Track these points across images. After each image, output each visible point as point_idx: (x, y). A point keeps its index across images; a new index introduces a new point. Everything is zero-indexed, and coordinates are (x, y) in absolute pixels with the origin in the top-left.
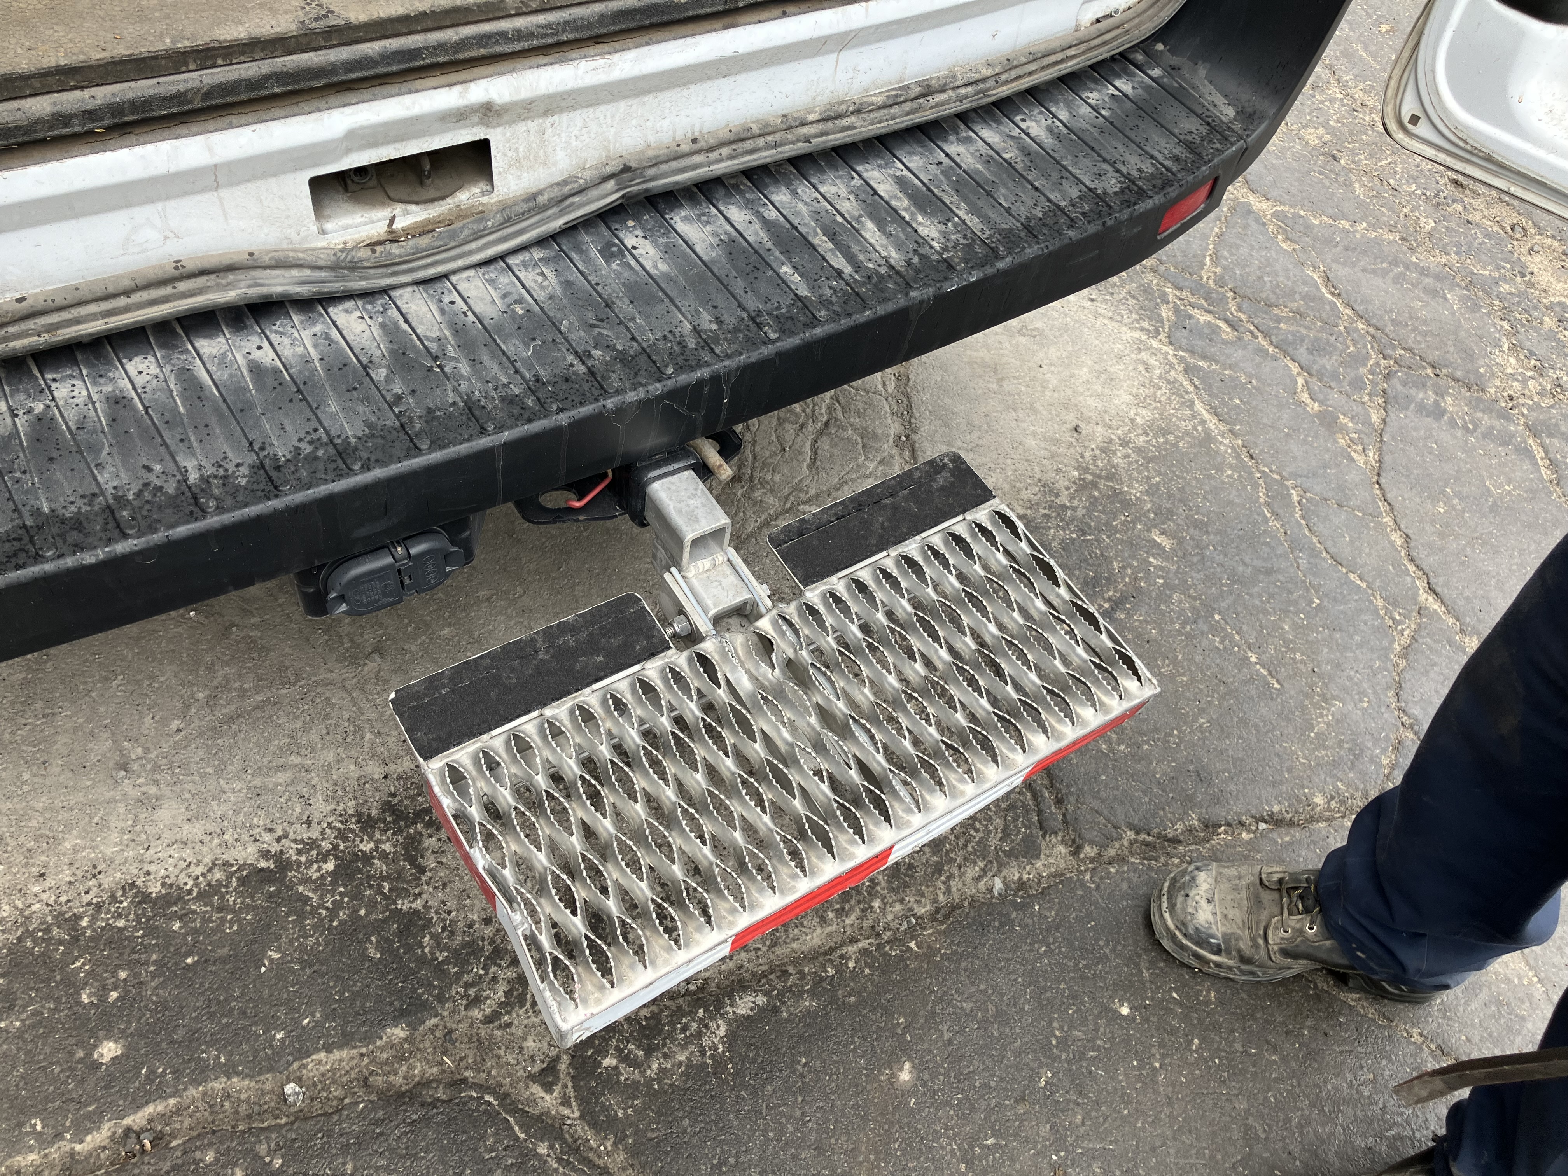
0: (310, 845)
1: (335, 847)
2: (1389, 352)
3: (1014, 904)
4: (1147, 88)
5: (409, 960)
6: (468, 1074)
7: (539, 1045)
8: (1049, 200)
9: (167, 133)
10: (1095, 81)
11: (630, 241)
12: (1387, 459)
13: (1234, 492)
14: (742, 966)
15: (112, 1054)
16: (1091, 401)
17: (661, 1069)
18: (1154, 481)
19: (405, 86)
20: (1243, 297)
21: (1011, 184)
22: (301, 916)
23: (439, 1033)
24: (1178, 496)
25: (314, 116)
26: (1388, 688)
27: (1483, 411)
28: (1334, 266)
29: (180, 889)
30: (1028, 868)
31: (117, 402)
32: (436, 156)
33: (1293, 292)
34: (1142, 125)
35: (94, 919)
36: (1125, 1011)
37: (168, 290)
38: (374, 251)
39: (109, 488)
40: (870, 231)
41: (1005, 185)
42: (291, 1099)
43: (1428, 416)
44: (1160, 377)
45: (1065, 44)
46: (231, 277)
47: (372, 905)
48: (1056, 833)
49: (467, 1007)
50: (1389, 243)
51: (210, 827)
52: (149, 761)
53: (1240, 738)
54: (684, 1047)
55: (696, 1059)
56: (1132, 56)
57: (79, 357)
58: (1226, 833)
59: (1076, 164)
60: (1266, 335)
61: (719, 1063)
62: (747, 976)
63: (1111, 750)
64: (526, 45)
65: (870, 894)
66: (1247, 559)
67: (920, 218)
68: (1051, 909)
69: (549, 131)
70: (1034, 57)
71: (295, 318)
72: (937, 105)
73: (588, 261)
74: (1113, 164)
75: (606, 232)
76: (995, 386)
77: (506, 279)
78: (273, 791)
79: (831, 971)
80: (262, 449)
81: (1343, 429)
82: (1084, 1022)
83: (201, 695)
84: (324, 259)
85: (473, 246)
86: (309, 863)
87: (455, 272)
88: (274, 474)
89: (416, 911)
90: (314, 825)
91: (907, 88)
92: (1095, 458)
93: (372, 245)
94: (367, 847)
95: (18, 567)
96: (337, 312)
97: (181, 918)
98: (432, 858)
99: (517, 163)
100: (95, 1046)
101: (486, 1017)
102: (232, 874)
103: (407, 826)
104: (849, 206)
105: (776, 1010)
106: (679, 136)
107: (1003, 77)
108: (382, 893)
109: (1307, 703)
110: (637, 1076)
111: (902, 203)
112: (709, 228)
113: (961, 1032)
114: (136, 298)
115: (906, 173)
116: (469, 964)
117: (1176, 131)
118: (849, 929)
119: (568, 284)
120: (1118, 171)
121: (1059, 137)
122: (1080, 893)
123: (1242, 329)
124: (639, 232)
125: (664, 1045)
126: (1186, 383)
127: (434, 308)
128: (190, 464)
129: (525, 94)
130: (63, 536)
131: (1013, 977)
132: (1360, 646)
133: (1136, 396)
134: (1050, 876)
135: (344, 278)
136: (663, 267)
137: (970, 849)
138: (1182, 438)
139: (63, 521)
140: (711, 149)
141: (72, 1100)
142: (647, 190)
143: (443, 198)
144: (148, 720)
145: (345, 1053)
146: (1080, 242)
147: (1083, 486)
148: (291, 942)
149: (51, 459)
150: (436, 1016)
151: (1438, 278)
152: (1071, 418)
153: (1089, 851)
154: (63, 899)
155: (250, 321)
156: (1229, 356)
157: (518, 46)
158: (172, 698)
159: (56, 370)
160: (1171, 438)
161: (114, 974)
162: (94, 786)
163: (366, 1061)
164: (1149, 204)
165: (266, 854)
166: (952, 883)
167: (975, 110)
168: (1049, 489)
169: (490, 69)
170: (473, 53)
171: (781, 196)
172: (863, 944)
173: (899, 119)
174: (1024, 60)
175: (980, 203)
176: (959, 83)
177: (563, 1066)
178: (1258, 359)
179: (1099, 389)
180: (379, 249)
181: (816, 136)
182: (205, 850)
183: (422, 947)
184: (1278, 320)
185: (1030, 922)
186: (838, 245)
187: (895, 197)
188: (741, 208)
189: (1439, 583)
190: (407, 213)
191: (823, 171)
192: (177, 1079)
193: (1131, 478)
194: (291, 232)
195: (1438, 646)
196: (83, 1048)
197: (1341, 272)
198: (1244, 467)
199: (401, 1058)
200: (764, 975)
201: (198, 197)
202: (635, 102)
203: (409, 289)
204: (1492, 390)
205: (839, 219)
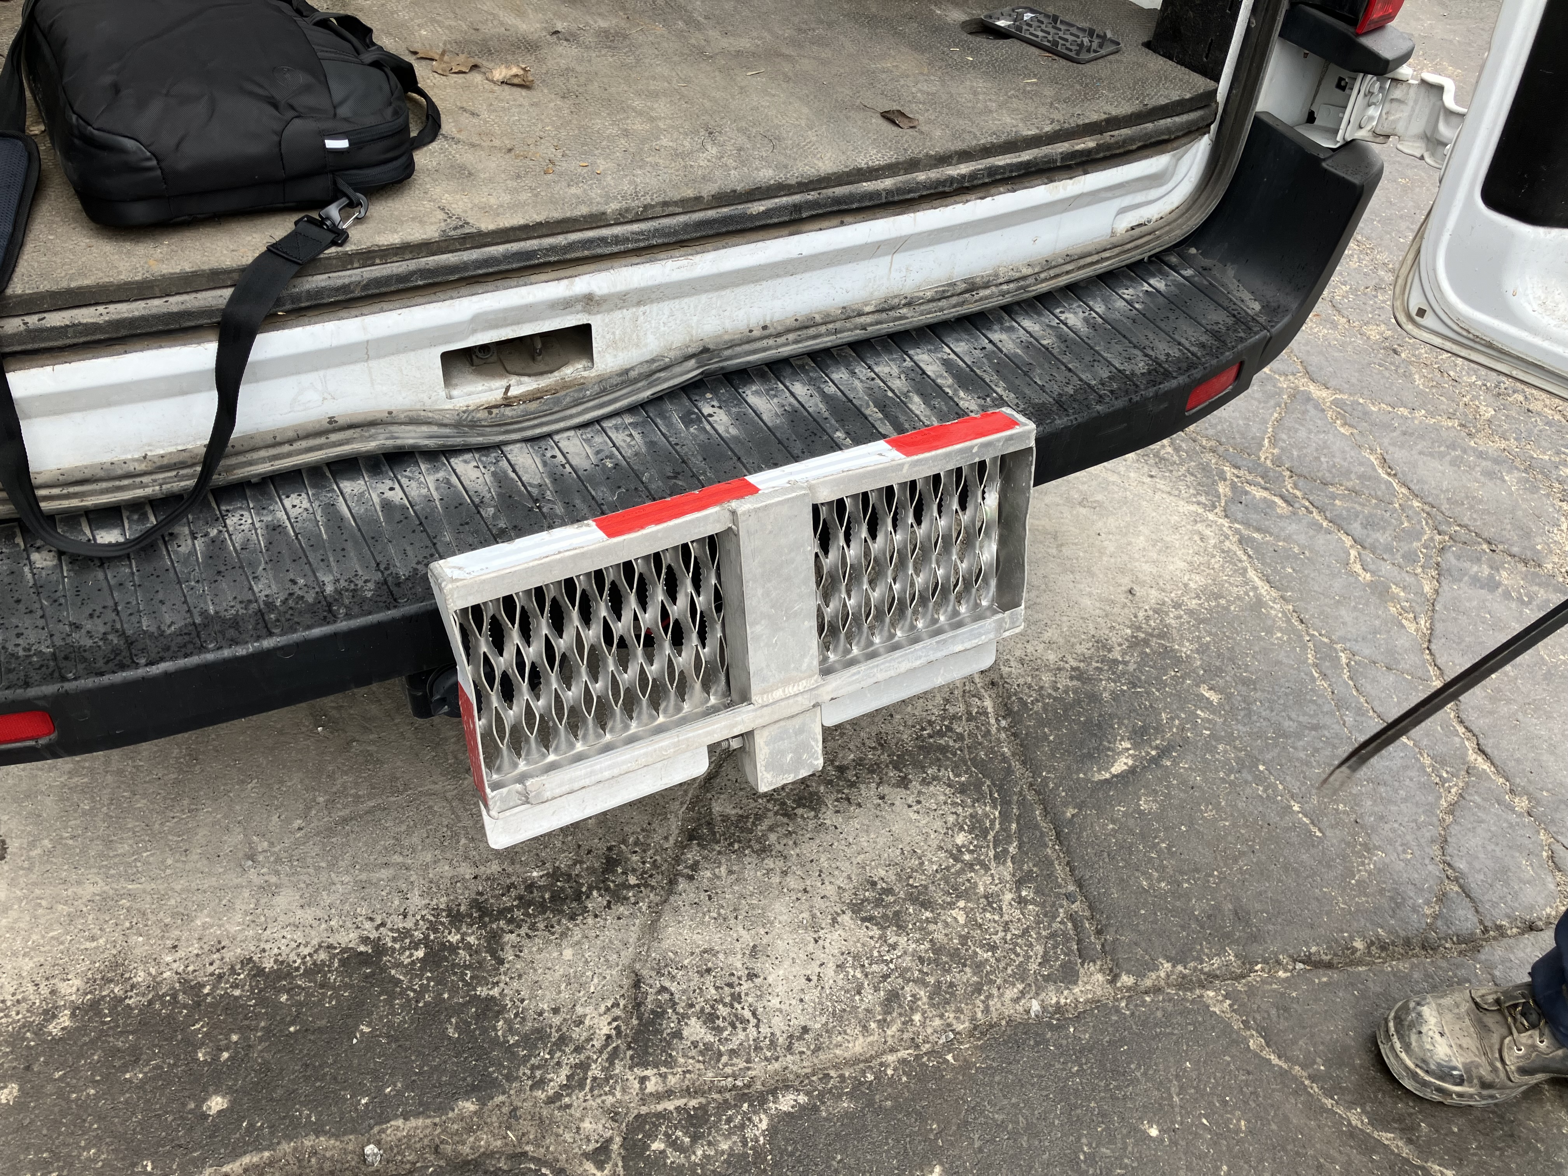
0: (405, 933)
1: (426, 937)
2: (1444, 528)
3: (1050, 1025)
4: (1178, 285)
5: (483, 1041)
6: (529, 1148)
7: (594, 1126)
8: (1081, 380)
9: (331, 316)
10: (1132, 279)
11: (707, 410)
12: (1439, 627)
13: (1283, 653)
14: (786, 1068)
15: (219, 1107)
16: (1145, 567)
17: (705, 1156)
18: (1204, 641)
19: (522, 280)
20: (1300, 476)
21: (1046, 366)
22: (392, 996)
23: (505, 1110)
24: (1227, 655)
25: (447, 303)
26: (1433, 841)
27: (1539, 585)
28: (1391, 449)
29: (289, 965)
30: (1066, 992)
31: (275, 528)
32: (548, 337)
33: (1349, 472)
34: (1172, 317)
35: (214, 988)
36: (1154, 1132)
37: (322, 440)
38: (490, 413)
39: (262, 597)
40: (917, 404)
41: (1041, 367)
42: (370, 1159)
43: (1482, 588)
44: (1214, 547)
45: (1099, 247)
46: (373, 431)
47: (454, 991)
48: (1094, 962)
49: (532, 1088)
50: (1448, 428)
51: (320, 913)
52: (272, 854)
53: (1279, 881)
54: (727, 1137)
55: (738, 1149)
56: (1166, 259)
57: (248, 493)
58: (1263, 970)
59: (1108, 350)
60: (1321, 510)
61: (759, 1154)
62: (791, 1077)
63: (1151, 886)
64: (622, 248)
65: (911, 1009)
66: (1293, 716)
67: (962, 394)
68: (1085, 1031)
69: (641, 318)
70: (1070, 259)
71: (423, 467)
72: (981, 299)
73: (670, 425)
74: (1143, 349)
75: (687, 403)
76: (1054, 551)
77: (600, 439)
78: (376, 885)
79: (870, 1077)
80: (387, 569)
81: (1395, 599)
82: (1112, 1140)
83: (321, 799)
84: (449, 418)
85: (574, 411)
86: (403, 949)
87: (558, 432)
88: (395, 589)
89: (493, 998)
90: (409, 917)
91: (954, 284)
92: (1147, 618)
93: (489, 409)
94: (454, 938)
95: (186, 656)
96: (457, 463)
97: (288, 993)
98: (511, 951)
99: (614, 344)
100: (205, 1100)
101: (549, 1098)
102: (335, 955)
103: (491, 922)
104: (899, 384)
105: (815, 1109)
106: (753, 323)
107: (1043, 276)
108: (464, 980)
109: (1348, 851)
110: (682, 1160)
111: (947, 382)
112: (775, 400)
113: (992, 1141)
114: (297, 445)
115: (952, 356)
116: (536, 1048)
117: (1204, 322)
118: (890, 1040)
119: (651, 444)
120: (1146, 355)
121: (1094, 327)
122: (1115, 1018)
123: (1297, 505)
124: (715, 403)
125: (709, 1134)
126: (1240, 553)
127: (538, 461)
128: (327, 579)
129: (621, 287)
130: (222, 632)
131: (1045, 1093)
132: (1405, 800)
133: (1191, 563)
134: (1087, 1002)
135: (465, 434)
136: (733, 431)
137: (1009, 971)
138: (1233, 602)
139: (224, 621)
140: (779, 335)
141: (180, 1146)
142: (722, 368)
143: (551, 372)
144: (275, 818)
145: (420, 1122)
146: (1108, 416)
147: (1134, 643)
148: (381, 1018)
149: (219, 572)
150: (504, 1093)
151: (1496, 461)
152: (1126, 581)
153: (1126, 980)
154: (191, 968)
155: (386, 468)
156: (1283, 529)
157: (615, 249)
158: (296, 800)
159: (230, 503)
160: (1223, 602)
161: (227, 1038)
162: (224, 873)
163: (439, 1130)
164: (1174, 383)
165: (365, 940)
166: (991, 1003)
167: (1018, 303)
168: (1102, 644)
169: (592, 267)
170: (578, 254)
171: (840, 375)
172: (903, 1054)
173: (949, 311)
174: (1061, 261)
175: (1017, 382)
176: (1001, 280)
177: (615, 1147)
178: (1312, 533)
179: (1155, 556)
180: (495, 411)
181: (871, 325)
182: (313, 933)
183: (495, 1029)
184: (1333, 497)
185: (1064, 1042)
186: (886, 416)
187: (941, 376)
188: (804, 384)
189: (1489, 745)
190: (520, 383)
191: (878, 355)
192: (272, 1133)
193: (1182, 637)
194: (424, 397)
195: (1488, 804)
196: (195, 1100)
197: (1398, 455)
198: (1294, 630)
199: (470, 1130)
200: (807, 1076)
201: (352, 367)
202: (714, 295)
203: (518, 445)
204: (1550, 566)
205: (890, 394)
